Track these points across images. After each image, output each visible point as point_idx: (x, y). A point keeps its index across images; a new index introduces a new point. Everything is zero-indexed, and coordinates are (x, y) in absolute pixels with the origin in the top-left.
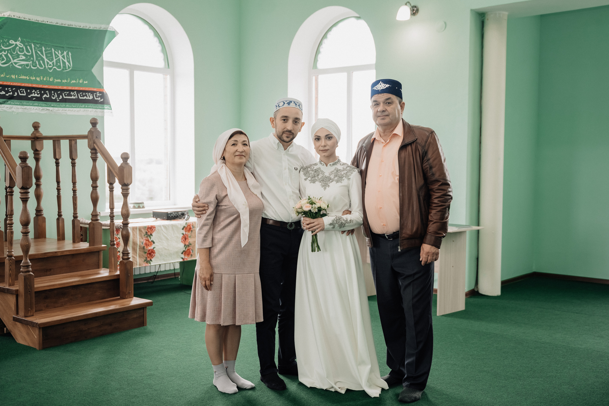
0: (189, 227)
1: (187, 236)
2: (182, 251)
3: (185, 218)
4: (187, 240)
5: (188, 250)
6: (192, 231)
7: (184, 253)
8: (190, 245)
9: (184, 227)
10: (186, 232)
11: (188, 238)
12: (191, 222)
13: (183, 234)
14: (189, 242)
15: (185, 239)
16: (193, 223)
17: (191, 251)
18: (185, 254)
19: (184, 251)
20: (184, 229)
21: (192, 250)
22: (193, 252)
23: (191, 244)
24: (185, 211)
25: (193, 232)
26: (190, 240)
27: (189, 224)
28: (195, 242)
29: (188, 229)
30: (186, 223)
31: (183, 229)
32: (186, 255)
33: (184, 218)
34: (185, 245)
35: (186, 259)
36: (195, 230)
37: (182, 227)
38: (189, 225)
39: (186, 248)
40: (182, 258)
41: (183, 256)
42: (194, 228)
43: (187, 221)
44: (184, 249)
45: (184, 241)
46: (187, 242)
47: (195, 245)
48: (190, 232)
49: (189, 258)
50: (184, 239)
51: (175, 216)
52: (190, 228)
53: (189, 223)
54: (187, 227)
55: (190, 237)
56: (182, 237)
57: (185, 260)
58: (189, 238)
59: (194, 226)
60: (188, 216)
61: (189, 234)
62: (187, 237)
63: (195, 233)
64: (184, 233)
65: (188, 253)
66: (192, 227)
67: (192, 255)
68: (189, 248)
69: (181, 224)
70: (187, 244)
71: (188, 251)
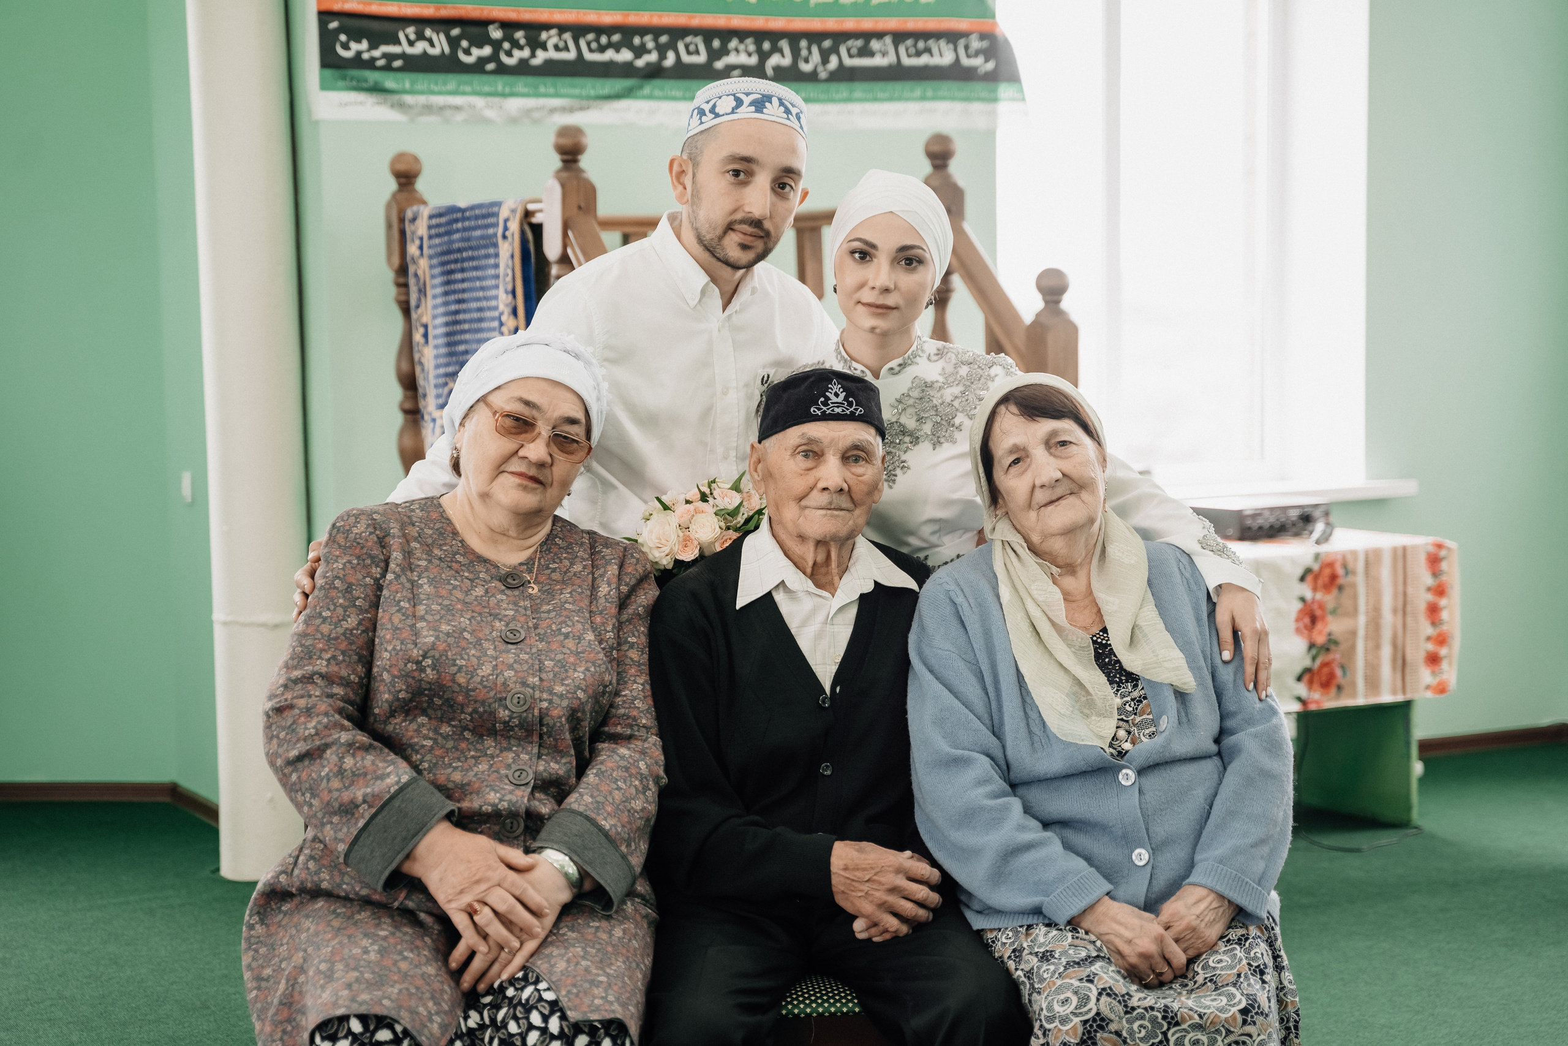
0: (1327, 572)
1: (1321, 607)
2: (1298, 669)
3: (1316, 535)
4: (1319, 626)
5: (1325, 665)
6: (1341, 588)
7: (1306, 678)
8: (1333, 647)
9: (1308, 571)
10: (1315, 589)
11: (1323, 618)
12: (1336, 553)
13: (1303, 599)
14: (1330, 634)
15: (1314, 620)
16: (1344, 558)
17: (1339, 672)
18: (1311, 683)
19: (1307, 670)
20: (1309, 578)
21: (1343, 667)
22: (1348, 674)
23: (1336, 643)
24: (1316, 506)
25: (1347, 592)
26: (1335, 626)
27: (1329, 560)
28: (1354, 633)
29: (1326, 579)
30: (1317, 556)
31: (1302, 579)
32: (1316, 686)
33: (1311, 533)
34: (1312, 646)
35: (1317, 702)
36: (1354, 586)
37: (1299, 572)
38: (1331, 565)
39: (1314, 659)
40: (1299, 699)
41: (1302, 690)
42: (1350, 579)
43: (1323, 548)
44: (1307, 663)
45: (1306, 627)
46: (1320, 632)
47: (1353, 648)
48: (1335, 592)
49: (1330, 700)
50: (1307, 620)
51: (1271, 527)
52: (1334, 577)
53: (1328, 554)
54: (1321, 569)
55: (1334, 612)
56: (1301, 611)
57: (1313, 707)
58: (1329, 618)
59: (1351, 566)
60: (1328, 524)
61: (1329, 599)
62: (1318, 613)
63: (1355, 597)
64: (1308, 595)
65: (1324, 679)
66: (1340, 571)
67: (1339, 688)
68: (1330, 657)
69: (1293, 561)
70: (1320, 640)
71: (1326, 670)
